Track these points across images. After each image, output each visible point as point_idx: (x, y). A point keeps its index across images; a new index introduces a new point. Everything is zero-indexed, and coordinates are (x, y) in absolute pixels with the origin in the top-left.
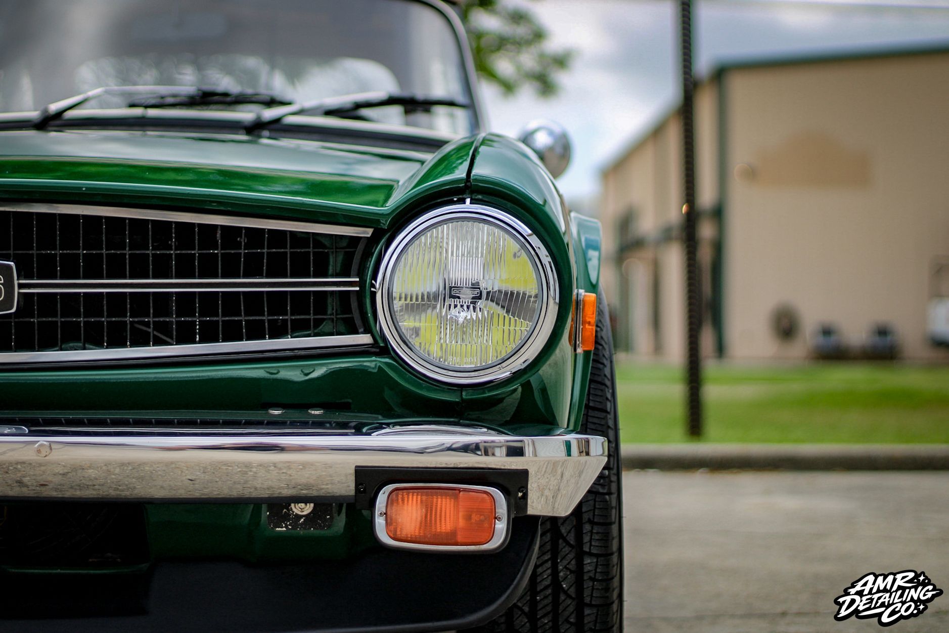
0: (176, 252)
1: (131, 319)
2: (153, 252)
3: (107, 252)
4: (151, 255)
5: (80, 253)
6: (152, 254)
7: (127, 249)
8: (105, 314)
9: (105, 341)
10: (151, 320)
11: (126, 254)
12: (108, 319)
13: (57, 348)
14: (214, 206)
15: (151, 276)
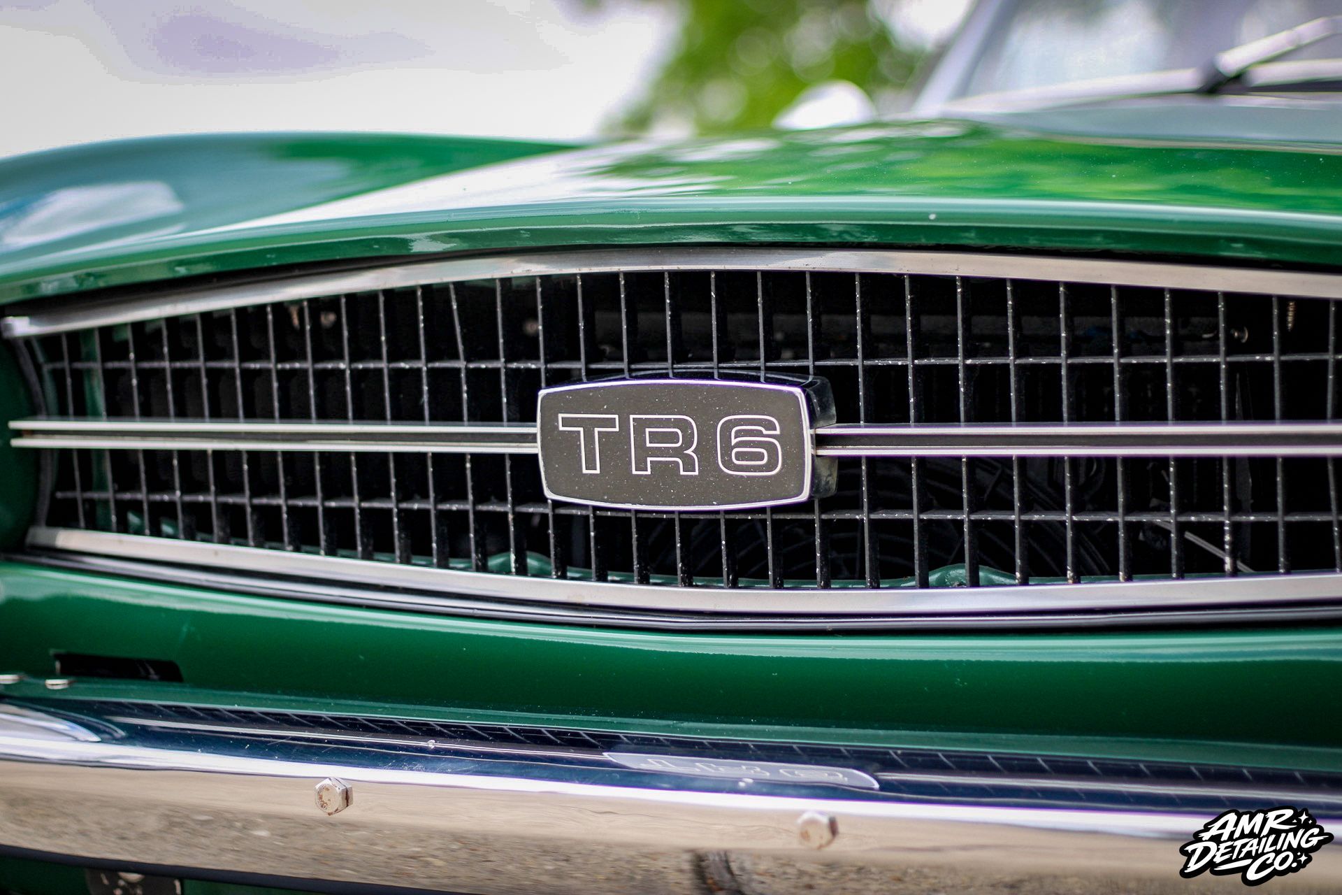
0: (1175, 360)
1: (1075, 518)
2: (1122, 361)
3: (1018, 361)
4: (1116, 369)
5: (957, 365)
6: (1120, 365)
7: (1064, 353)
8: (1017, 504)
9: (1018, 568)
10: (1119, 519)
11: (1059, 366)
12: (1024, 517)
13: (913, 583)
14: (1238, 251)
15: (1118, 418)
